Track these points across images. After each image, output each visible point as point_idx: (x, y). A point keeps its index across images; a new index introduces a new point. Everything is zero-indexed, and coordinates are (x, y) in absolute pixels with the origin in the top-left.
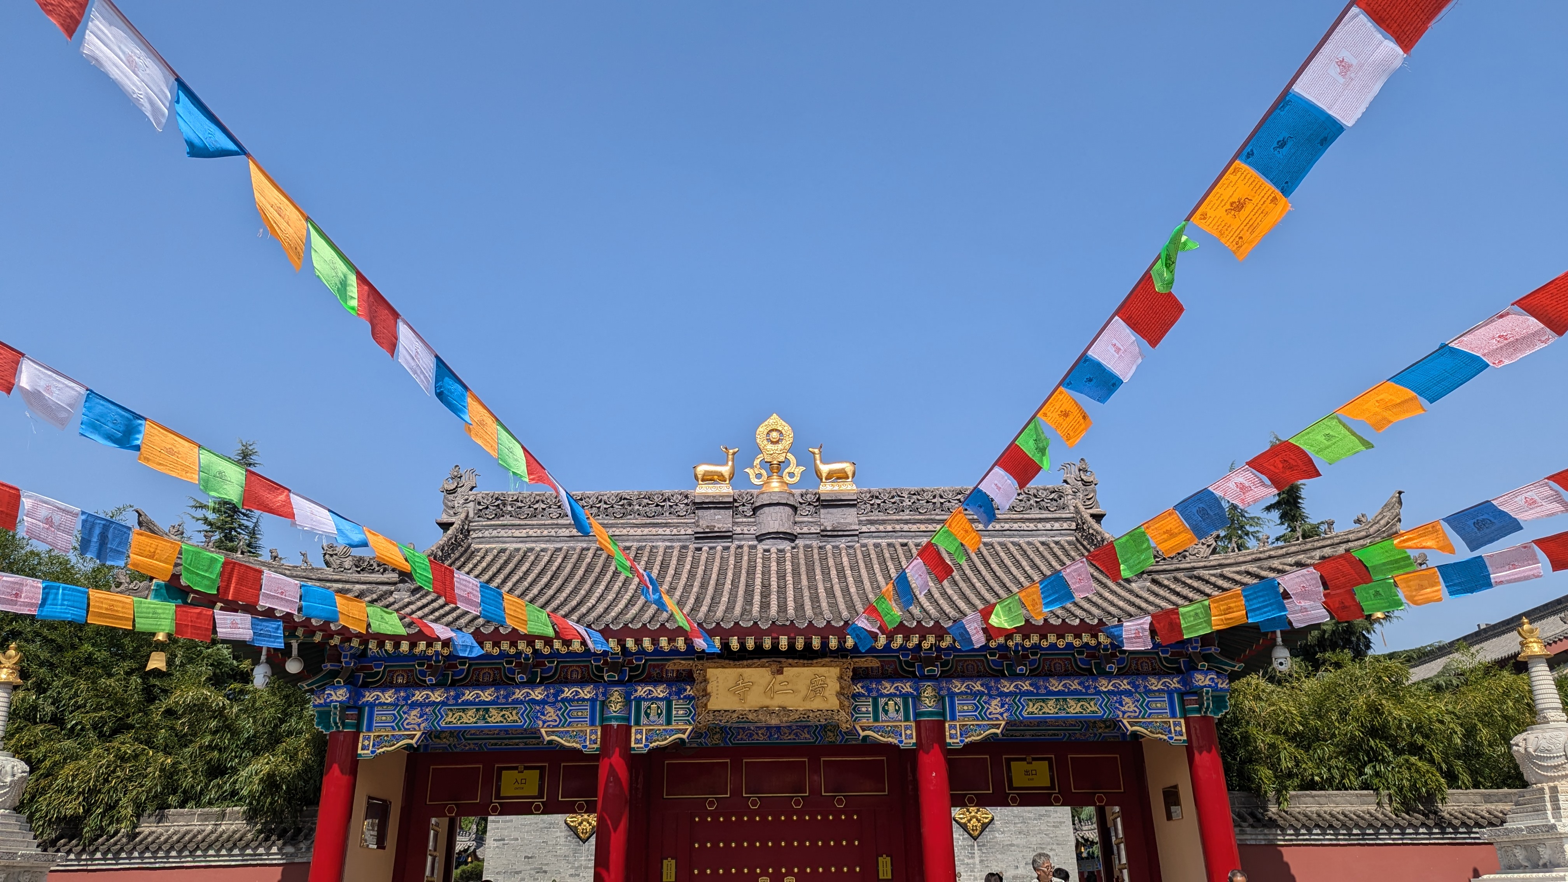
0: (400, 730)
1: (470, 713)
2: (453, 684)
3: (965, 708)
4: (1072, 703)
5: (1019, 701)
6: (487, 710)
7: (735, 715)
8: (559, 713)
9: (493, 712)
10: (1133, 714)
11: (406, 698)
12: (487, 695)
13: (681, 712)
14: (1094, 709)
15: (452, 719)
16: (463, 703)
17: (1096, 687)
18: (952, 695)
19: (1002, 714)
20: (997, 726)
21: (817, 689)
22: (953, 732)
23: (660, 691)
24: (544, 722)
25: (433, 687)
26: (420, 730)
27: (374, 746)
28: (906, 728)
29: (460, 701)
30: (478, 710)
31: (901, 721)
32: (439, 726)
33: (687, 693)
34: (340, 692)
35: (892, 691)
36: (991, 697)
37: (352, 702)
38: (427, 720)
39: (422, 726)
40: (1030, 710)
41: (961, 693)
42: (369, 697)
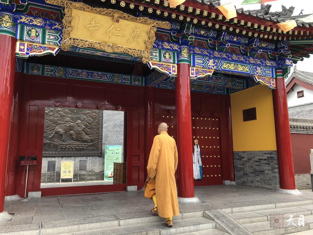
3: (199, 61)
4: (240, 66)
5: (221, 62)
7: (87, 43)
10: (260, 74)
13: (52, 37)
14: (247, 70)
17: (249, 61)
20: (210, 72)
21: (135, 37)
22: (193, 72)
23: (38, 22)
28: (173, 67)
31: (171, 63)
33: (56, 26)
35: (169, 47)
36: (210, 58)
40: (224, 66)
41: (199, 54)
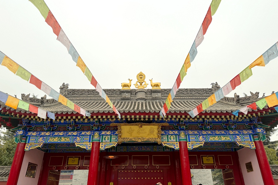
0: (37, 143)
1: (56, 138)
2: (53, 131)
3: (193, 138)
4: (222, 137)
5: (208, 136)
6: (61, 138)
7: (129, 139)
8: (81, 139)
9: (63, 138)
10: (240, 140)
11: (39, 134)
12: (61, 134)
13: (114, 139)
14: (229, 139)
15: (51, 140)
16: (55, 136)
17: (229, 133)
18: (189, 135)
19: (203, 140)
20: (202, 144)
21: (151, 132)
22: (189, 145)
23: (109, 133)
24: (76, 141)
25: (47, 131)
26: (42, 143)
27: (29, 147)
28: (176, 144)
30: (58, 138)
31: (175, 142)
32: (48, 142)
33: (116, 133)
34: (21, 132)
35: (172, 133)
36: (200, 135)
37: (24, 135)
38: (44, 140)
39: (43, 142)
40: (211, 139)
41: (191, 134)
42: (29, 134)
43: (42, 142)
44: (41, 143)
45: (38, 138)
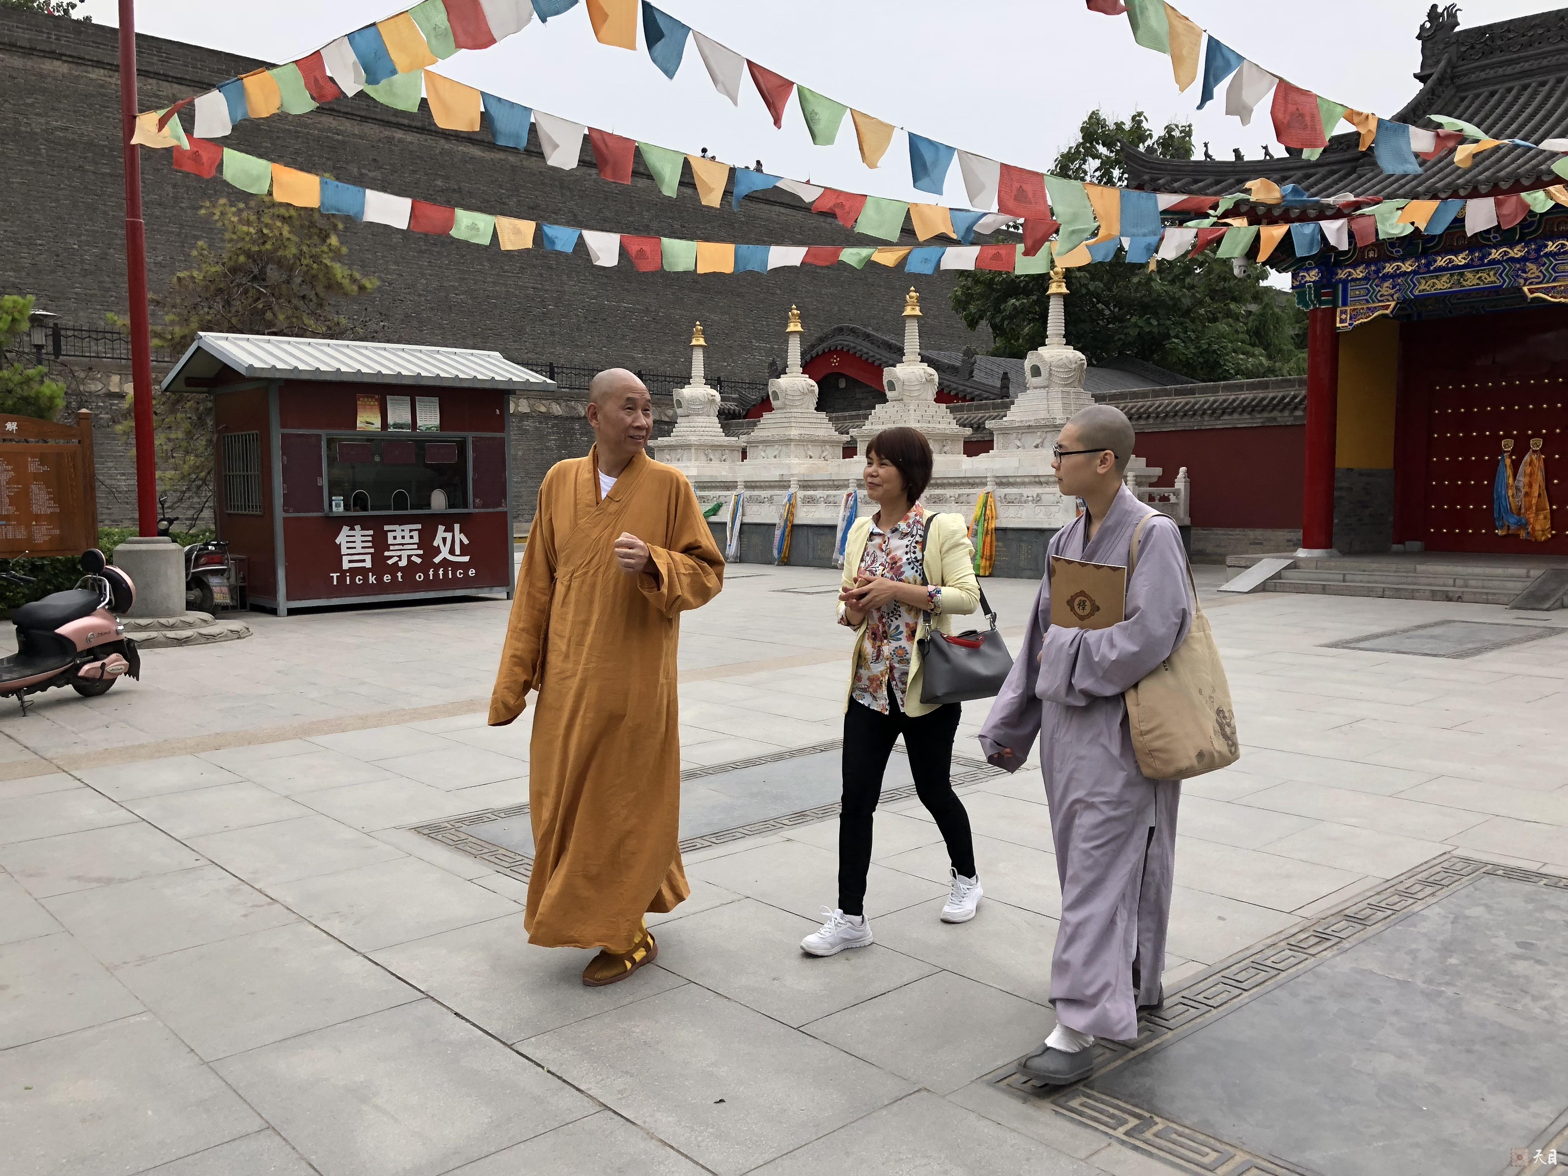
0: (1374, 302)
1: (1444, 279)
2: (1424, 252)
6: (1462, 275)
9: (1469, 275)
11: (1377, 272)
12: (1460, 259)
15: (1425, 287)
16: (1436, 270)
24: (1526, 280)
25: (1403, 259)
26: (1394, 300)
27: (1351, 319)
29: (1432, 268)
30: (1452, 275)
32: (1413, 295)
34: (1313, 273)
37: (1325, 281)
38: (1399, 290)
39: (1395, 297)
42: (1342, 275)
43: (1392, 296)
44: (1388, 301)
45: (1377, 286)
